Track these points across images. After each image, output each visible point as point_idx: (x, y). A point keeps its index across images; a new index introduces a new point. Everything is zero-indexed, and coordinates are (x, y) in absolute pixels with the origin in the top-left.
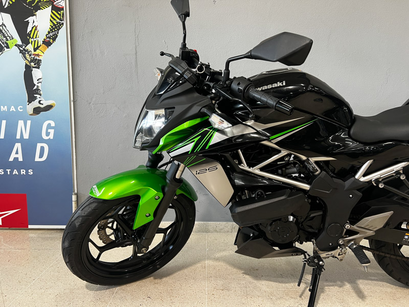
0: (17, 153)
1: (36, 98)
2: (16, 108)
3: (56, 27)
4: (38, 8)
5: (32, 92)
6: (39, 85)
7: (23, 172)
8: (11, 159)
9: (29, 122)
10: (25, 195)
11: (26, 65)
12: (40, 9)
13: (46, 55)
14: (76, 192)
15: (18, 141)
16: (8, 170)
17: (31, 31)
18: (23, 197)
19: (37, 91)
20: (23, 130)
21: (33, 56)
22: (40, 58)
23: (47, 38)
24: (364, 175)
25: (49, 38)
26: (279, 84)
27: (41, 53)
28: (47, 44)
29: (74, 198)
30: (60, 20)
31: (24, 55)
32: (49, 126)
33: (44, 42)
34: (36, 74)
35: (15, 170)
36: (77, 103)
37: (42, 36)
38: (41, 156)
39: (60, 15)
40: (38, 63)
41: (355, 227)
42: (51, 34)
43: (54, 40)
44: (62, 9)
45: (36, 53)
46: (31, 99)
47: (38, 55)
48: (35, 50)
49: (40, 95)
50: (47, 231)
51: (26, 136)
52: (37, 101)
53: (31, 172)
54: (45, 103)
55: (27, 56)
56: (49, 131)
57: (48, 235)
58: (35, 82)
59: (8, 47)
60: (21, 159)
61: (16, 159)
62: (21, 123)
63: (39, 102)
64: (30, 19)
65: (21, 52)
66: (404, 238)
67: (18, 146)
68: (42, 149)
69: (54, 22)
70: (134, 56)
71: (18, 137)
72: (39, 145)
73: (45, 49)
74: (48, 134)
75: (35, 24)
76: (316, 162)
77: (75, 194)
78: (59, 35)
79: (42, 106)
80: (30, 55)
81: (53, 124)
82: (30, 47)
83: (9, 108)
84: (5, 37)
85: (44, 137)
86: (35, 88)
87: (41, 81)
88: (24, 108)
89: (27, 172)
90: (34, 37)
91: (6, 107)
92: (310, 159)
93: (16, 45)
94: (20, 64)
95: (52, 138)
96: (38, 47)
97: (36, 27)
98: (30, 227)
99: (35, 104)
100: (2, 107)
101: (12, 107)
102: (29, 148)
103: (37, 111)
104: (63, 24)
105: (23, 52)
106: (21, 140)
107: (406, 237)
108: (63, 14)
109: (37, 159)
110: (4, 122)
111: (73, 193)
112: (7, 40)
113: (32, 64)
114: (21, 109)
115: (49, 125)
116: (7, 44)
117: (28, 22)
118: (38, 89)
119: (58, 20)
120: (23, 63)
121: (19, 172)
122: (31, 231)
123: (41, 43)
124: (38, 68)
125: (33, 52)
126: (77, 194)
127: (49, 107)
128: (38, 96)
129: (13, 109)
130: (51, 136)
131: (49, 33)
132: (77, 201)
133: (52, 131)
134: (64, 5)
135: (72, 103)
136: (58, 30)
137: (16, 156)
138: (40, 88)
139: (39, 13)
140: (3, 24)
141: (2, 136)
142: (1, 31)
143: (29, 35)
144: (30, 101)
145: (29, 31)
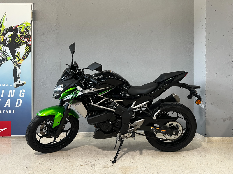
0: (8, 104)
1: (17, 80)
2: (9, 85)
3: (28, 52)
4: (20, 45)
5: (16, 78)
6: (19, 75)
7: (10, 111)
8: (5, 106)
9: (14, 90)
10: (10, 122)
11: (14, 67)
13: (23, 63)
15: (9, 98)
16: (4, 111)
17: (17, 54)
20: (11, 94)
21: (17, 64)
22: (20, 64)
23: (24, 56)
24: (134, 106)
25: (25, 56)
26: (102, 76)
27: (21, 62)
28: (24, 59)
30: (29, 49)
31: (14, 63)
32: (23, 92)
33: (22, 58)
34: (18, 71)
35: (7, 111)
36: (35, 82)
37: (21, 56)
38: (18, 105)
39: (29, 47)
40: (19, 66)
41: (132, 125)
42: (25, 55)
43: (26, 57)
45: (19, 62)
46: (16, 81)
47: (19, 63)
48: (18, 61)
49: (20, 79)
51: (12, 96)
52: (18, 81)
53: (13, 112)
54: (21, 82)
55: (15, 63)
56: (22, 94)
57: (19, 139)
58: (18, 74)
59: (7, 60)
60: (9, 106)
61: (7, 106)
62: (11, 91)
63: (19, 82)
64: (17, 49)
65: (12, 62)
66: (151, 129)
67: (9, 100)
68: (19, 101)
69: (27, 50)
70: (59, 63)
71: (9, 96)
72: (18, 100)
73: (23, 61)
74: (22, 95)
75: (19, 51)
76: (117, 102)
78: (29, 55)
79: (20, 84)
80: (16, 63)
81: (24, 91)
82: (16, 60)
83: (6, 85)
85: (20, 96)
86: (18, 76)
87: (20, 73)
88: (13, 85)
89: (12, 112)
90: (18, 56)
91: (4, 84)
92: (114, 101)
93: (10, 59)
94: (12, 66)
95: (23, 97)
96: (20, 60)
97: (19, 53)
98: (12, 136)
99: (17, 83)
100: (3, 84)
101: (7, 84)
102: (13, 101)
103: (18, 86)
104: (30, 51)
105: (13, 62)
106: (10, 98)
107: (152, 129)
108: (31, 47)
109: (17, 106)
110: (3, 91)
112: (7, 57)
113: (17, 67)
114: (11, 85)
117: (16, 50)
118: (19, 77)
119: (28, 50)
120: (13, 66)
121: (8, 112)
122: (12, 138)
123: (21, 58)
124: (19, 68)
125: (17, 62)
127: (23, 84)
128: (19, 80)
129: (7, 85)
130: (23, 96)
131: (24, 54)
133: (24, 94)
134: (31, 44)
135: (33, 82)
136: (28, 53)
137: (8, 105)
139: (20, 47)
140: (5, 51)
141: (2, 97)
142: (4, 54)
143: (16, 55)
144: (15, 82)
145: (16, 54)
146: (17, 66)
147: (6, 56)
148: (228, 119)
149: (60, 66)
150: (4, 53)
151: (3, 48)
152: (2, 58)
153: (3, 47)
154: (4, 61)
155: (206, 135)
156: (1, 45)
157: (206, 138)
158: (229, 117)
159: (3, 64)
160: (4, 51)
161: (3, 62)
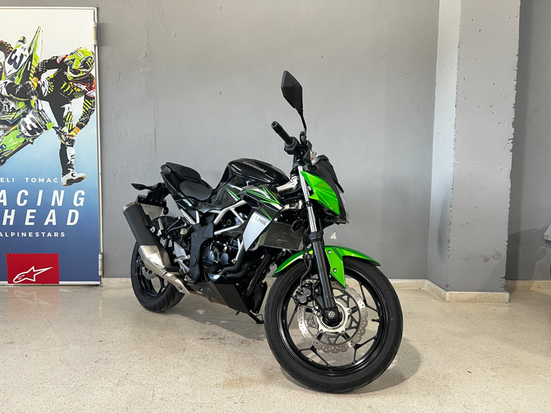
0: (51, 219)
1: (69, 171)
2: (52, 180)
3: (88, 113)
4: (72, 97)
5: (66, 166)
6: (72, 160)
7: (56, 234)
8: (46, 223)
9: (63, 192)
11: (62, 144)
12: (75, 98)
14: (102, 252)
15: (53, 208)
16: (43, 233)
17: (66, 116)
18: (56, 256)
19: (71, 166)
20: (58, 198)
21: (68, 137)
22: (74, 138)
23: (80, 121)
25: (82, 121)
27: (74, 134)
28: (80, 126)
29: (100, 257)
30: (92, 107)
31: (60, 135)
32: (80, 195)
33: (77, 125)
34: (70, 151)
35: (49, 233)
36: (105, 175)
38: (72, 221)
39: (91, 103)
40: (72, 143)
42: (84, 119)
43: (86, 123)
44: (94, 98)
45: (71, 134)
46: (65, 172)
47: (72, 136)
48: (70, 131)
49: (73, 169)
50: (75, 287)
51: (60, 204)
52: (70, 173)
53: (63, 235)
54: (77, 176)
55: (63, 136)
56: (80, 199)
57: (76, 289)
58: (69, 158)
59: (46, 129)
60: (54, 224)
61: (50, 223)
62: (56, 193)
63: (72, 174)
64: (66, 106)
65: (57, 133)
67: (53, 212)
68: (74, 214)
69: (87, 108)
70: (154, 137)
71: (53, 204)
72: (71, 212)
73: (78, 131)
74: (78, 202)
75: (70, 110)
77: (101, 254)
78: (90, 119)
79: (74, 178)
80: (65, 136)
81: (83, 193)
82: (65, 129)
83: (46, 180)
85: (76, 204)
86: (69, 162)
87: (74, 157)
88: (59, 180)
89: (60, 235)
90: (69, 121)
91: (43, 179)
93: (53, 127)
94: (57, 142)
96: (72, 129)
97: (71, 114)
98: (61, 283)
99: (69, 176)
100: (40, 179)
102: (62, 214)
103: (70, 182)
104: (94, 110)
105: (60, 133)
106: (56, 207)
108: (94, 102)
109: (69, 223)
110: (41, 192)
112: (46, 123)
113: (67, 143)
114: (56, 180)
115: (80, 193)
116: (45, 126)
117: (64, 109)
118: (71, 164)
119: (90, 107)
120: (60, 142)
121: (53, 234)
122: (61, 287)
123: (74, 126)
124: (72, 146)
125: (68, 133)
126: (102, 254)
127: (80, 179)
128: (71, 170)
129: (49, 180)
130: (81, 204)
131: (82, 117)
132: (103, 260)
133: (82, 200)
134: (95, 95)
135: (100, 176)
136: (90, 115)
137: (51, 221)
138: (73, 163)
139: (73, 101)
140: (42, 110)
141: (39, 204)
142: (40, 116)
143: (65, 119)
144: (64, 174)
145: (64, 115)
146: (66, 141)
147: (44, 121)
148: (493, 257)
149: (155, 143)
150: (39, 113)
151: (38, 103)
152: (37, 124)
153: (37, 101)
154: (40, 131)
155: (449, 288)
156: (32, 97)
157: (447, 293)
158: (496, 253)
159: (38, 136)
160: (40, 109)
161: (38, 134)
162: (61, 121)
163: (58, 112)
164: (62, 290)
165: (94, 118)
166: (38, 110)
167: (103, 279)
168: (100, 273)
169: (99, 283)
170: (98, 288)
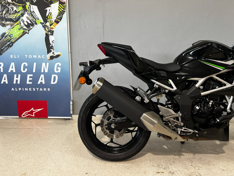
0: (42, 80)
1: (51, 51)
2: (41, 57)
3: (61, 13)
5: (49, 48)
6: (53, 44)
7: (45, 89)
8: (39, 83)
9: (48, 64)
10: (46, 101)
11: (46, 33)
12: (53, 3)
14: (72, 100)
15: (42, 73)
16: (38, 89)
17: (48, 15)
18: (45, 102)
19: (52, 47)
20: (45, 68)
21: (49, 29)
22: (53, 30)
23: (57, 19)
25: (58, 19)
27: (54, 27)
28: (57, 22)
29: (71, 103)
30: (64, 9)
32: (58, 66)
33: (55, 21)
34: (51, 38)
35: (41, 89)
36: (73, 53)
37: (54, 18)
38: (54, 81)
39: (63, 6)
40: (52, 33)
42: (59, 17)
43: (61, 20)
44: (65, 3)
45: (51, 27)
46: (49, 51)
47: (52, 28)
48: (51, 25)
49: (54, 49)
50: (57, 120)
51: (46, 71)
52: (52, 52)
53: (49, 90)
54: (56, 54)
55: (47, 29)
56: (58, 68)
58: (51, 42)
59: (36, 24)
60: (44, 83)
61: (41, 83)
62: (44, 64)
63: (53, 53)
64: (48, 9)
65: (43, 26)
67: (42, 76)
68: (55, 77)
69: (61, 10)
70: (103, 29)
71: (42, 71)
72: (53, 76)
73: (56, 25)
74: (57, 70)
75: (51, 11)
78: (63, 17)
79: (54, 55)
80: (48, 28)
81: (60, 65)
82: (48, 24)
83: (37, 56)
84: (34, 18)
85: (56, 71)
86: (51, 45)
87: (54, 42)
88: (45, 56)
89: (47, 90)
90: (50, 18)
91: (36, 56)
93: (40, 23)
94: (43, 32)
95: (59, 72)
96: (52, 24)
97: (51, 13)
98: (49, 117)
99: (51, 54)
100: (34, 56)
101: (39, 56)
102: (48, 77)
103: (52, 58)
104: (65, 11)
105: (45, 27)
106: (44, 73)
108: (65, 6)
109: (52, 83)
110: (35, 64)
111: (71, 100)
112: (36, 20)
113: (49, 33)
114: (43, 57)
115: (58, 65)
116: (36, 22)
117: (46, 11)
118: (52, 46)
119: (62, 9)
121: (43, 89)
122: (49, 120)
123: (53, 22)
124: (52, 35)
125: (49, 27)
126: (72, 101)
127: (58, 56)
128: (52, 50)
129: (39, 57)
130: (59, 71)
131: (58, 16)
132: (73, 105)
133: (59, 68)
134: (65, 1)
135: (70, 54)
136: (63, 14)
138: (53, 46)
139: (52, 5)
140: (33, 12)
141: (34, 71)
142: (32, 15)
143: (47, 17)
144: (48, 53)
145: (47, 15)
146: (49, 31)
147: (35, 18)
149: (104, 33)
150: (31, 14)
151: (30, 7)
152: (30, 21)
153: (30, 5)
154: (33, 25)
156: (27, 3)
159: (31, 29)
160: (32, 11)
161: (31, 27)
162: (45, 19)
163: (43, 13)
164: (50, 121)
165: (65, 16)
166: (31, 11)
167: (73, 116)
168: (71, 112)
169: (70, 118)
170: (71, 121)
